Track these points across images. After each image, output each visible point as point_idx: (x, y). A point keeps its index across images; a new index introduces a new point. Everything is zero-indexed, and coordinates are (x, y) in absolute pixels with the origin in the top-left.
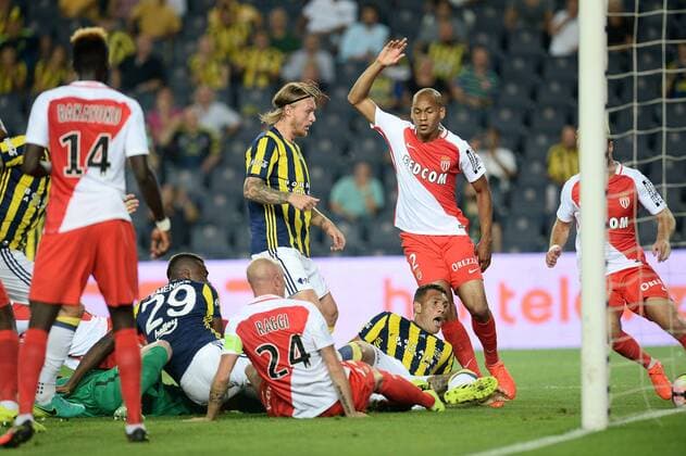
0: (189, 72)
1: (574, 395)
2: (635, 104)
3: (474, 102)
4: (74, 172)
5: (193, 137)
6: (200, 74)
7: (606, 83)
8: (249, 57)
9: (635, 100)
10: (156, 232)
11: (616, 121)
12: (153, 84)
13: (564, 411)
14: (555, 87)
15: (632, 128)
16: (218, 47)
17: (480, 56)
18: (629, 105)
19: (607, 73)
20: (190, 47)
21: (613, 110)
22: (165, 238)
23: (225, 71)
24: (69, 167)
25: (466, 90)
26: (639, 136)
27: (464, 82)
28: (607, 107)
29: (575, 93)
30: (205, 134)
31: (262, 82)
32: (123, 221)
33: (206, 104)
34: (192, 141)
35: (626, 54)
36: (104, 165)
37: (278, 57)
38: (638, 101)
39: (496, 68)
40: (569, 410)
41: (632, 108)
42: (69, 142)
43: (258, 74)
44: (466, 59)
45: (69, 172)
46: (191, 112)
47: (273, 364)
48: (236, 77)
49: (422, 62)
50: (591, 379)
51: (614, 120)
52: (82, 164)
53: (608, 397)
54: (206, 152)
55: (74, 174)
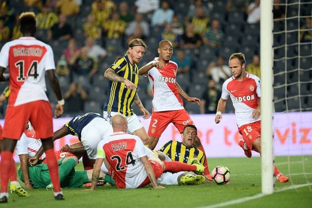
0: (83, 31)
1: (258, 178)
2: (286, 45)
3: (213, 44)
4: (22, 79)
5: (85, 61)
6: (89, 32)
7: (273, 35)
8: (110, 24)
9: (286, 43)
10: (58, 106)
11: (277, 53)
12: (67, 37)
13: (254, 185)
14: (249, 38)
15: (284, 56)
16: (96, 19)
17: (215, 23)
18: (283, 46)
19: (273, 31)
20: (83, 20)
21: (276, 48)
22: (62, 108)
23: (100, 31)
24: (19, 77)
25: (209, 39)
26: (288, 60)
27: (208, 36)
28: (273, 47)
29: (259, 40)
30: (91, 60)
31: (116, 36)
32: (43, 101)
33: (91, 46)
34: (85, 63)
35: (282, 23)
36: (36, 75)
37: (124, 24)
38: (287, 44)
39: (223, 29)
40: (256, 185)
41: (284, 47)
42: (19, 65)
43: (114, 32)
44: (209, 25)
45: (19, 79)
46: (84, 49)
47: (118, 165)
48: (105, 33)
49: (189, 27)
50: (266, 170)
51: (276, 52)
52: (25, 75)
53: (274, 179)
54: (91, 67)
55: (22, 80)
